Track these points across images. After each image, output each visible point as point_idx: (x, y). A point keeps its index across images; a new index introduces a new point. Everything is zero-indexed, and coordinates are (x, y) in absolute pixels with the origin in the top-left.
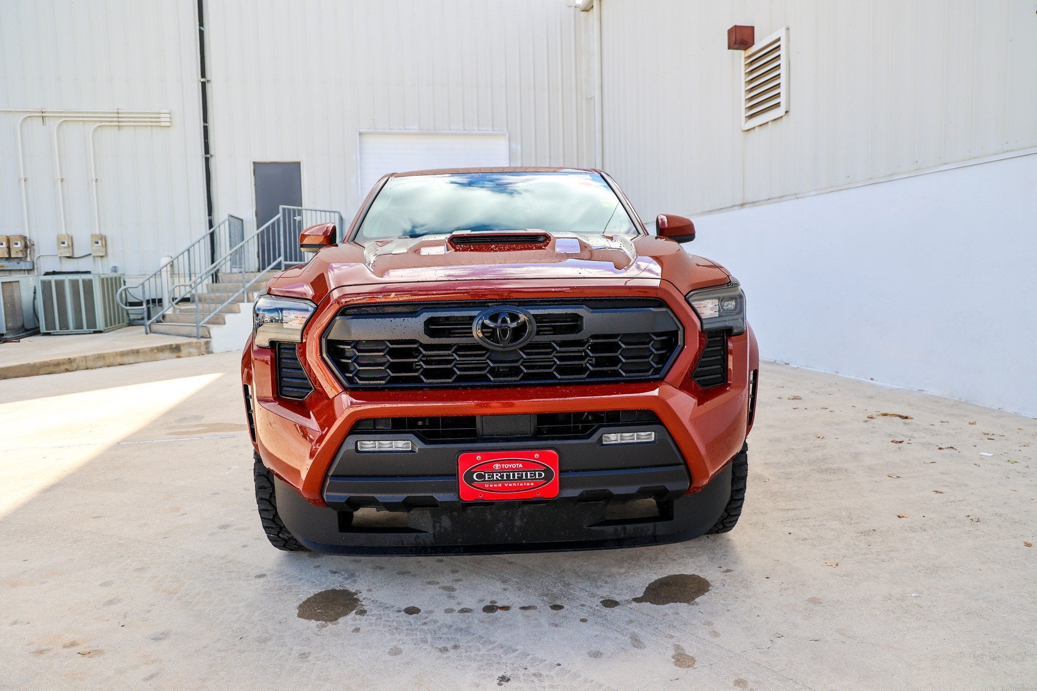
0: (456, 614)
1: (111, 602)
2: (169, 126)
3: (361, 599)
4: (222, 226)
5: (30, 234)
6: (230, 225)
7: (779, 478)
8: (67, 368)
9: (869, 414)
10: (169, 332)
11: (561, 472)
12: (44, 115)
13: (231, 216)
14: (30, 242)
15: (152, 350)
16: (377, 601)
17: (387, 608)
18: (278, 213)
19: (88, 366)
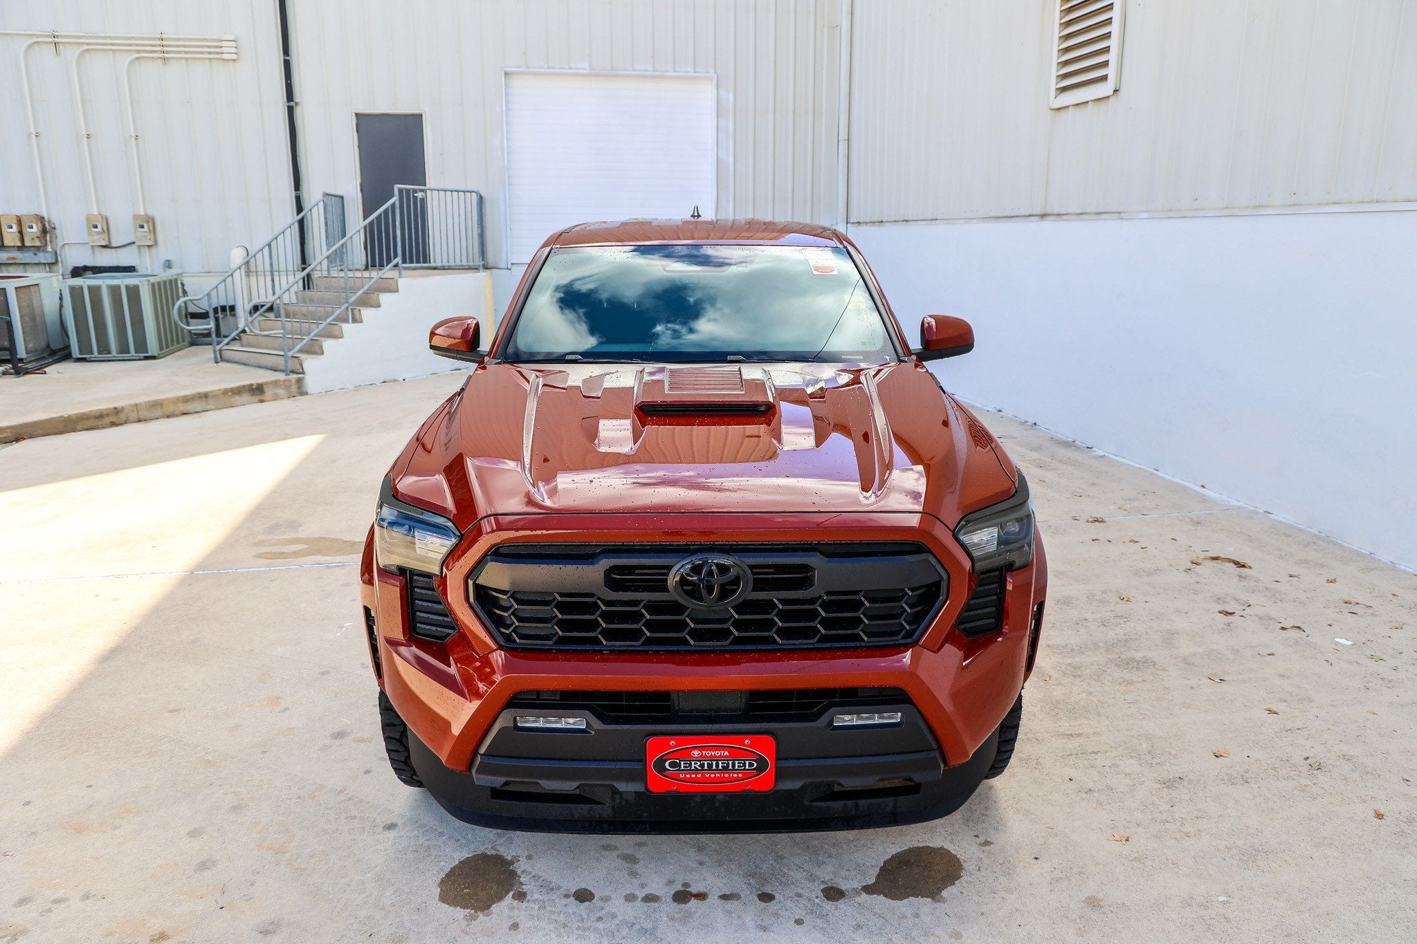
0: (639, 903)
1: (203, 866)
2: (234, 60)
3: (519, 872)
4: (315, 210)
5: (48, 211)
6: (325, 209)
7: (1064, 674)
8: (113, 420)
9: (1194, 557)
10: (247, 362)
11: (778, 759)
12: (56, 40)
13: (327, 194)
14: (49, 225)
15: (225, 392)
16: (539, 877)
17: (552, 889)
18: (393, 196)
19: (141, 417)
